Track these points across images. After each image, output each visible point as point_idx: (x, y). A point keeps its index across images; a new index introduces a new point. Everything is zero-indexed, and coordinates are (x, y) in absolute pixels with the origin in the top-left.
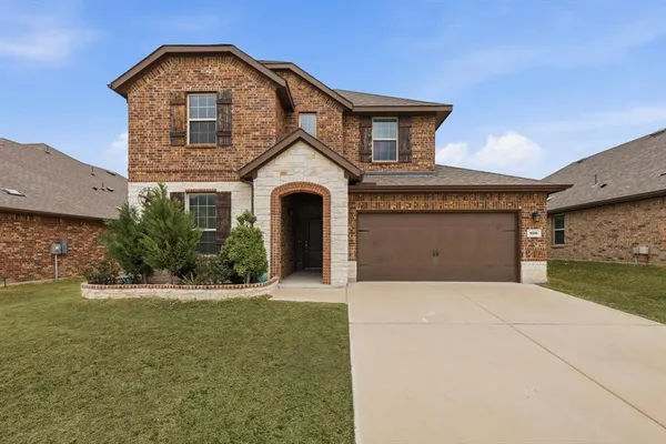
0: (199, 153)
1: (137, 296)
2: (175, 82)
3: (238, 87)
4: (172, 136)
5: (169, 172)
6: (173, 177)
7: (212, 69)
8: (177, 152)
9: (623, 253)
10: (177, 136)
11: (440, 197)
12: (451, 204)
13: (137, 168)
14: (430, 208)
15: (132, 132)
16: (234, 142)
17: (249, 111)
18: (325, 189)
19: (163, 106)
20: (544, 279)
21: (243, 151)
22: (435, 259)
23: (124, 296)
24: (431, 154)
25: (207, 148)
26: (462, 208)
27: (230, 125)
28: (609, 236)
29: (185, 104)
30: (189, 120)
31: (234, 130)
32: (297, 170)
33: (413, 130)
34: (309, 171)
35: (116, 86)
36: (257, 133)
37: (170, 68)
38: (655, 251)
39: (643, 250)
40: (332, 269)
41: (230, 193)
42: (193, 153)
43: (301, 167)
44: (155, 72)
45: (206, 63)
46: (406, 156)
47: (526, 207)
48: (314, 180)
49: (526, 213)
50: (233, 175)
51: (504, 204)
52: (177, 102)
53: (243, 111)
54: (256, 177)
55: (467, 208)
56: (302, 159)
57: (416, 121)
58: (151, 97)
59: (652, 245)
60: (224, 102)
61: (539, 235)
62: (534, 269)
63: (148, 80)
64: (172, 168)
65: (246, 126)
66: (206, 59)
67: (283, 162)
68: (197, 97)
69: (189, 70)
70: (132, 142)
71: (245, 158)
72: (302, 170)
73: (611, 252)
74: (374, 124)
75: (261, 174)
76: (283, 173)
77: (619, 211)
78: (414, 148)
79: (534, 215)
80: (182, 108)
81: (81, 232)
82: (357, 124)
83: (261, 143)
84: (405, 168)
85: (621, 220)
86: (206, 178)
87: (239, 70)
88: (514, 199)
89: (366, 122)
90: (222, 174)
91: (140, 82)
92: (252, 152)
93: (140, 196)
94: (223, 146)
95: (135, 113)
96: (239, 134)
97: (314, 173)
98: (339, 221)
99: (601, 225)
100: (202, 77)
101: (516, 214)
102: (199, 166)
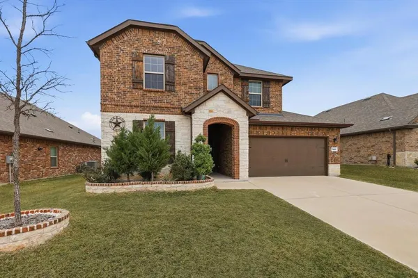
0: (153, 94)
1: (134, 190)
2: (135, 46)
3: (179, 54)
4: (133, 82)
5: (131, 106)
6: (135, 109)
7: (161, 40)
8: (137, 94)
9: (362, 160)
10: (137, 83)
11: (290, 128)
12: (296, 133)
13: (107, 102)
14: (285, 135)
15: (103, 77)
16: (177, 89)
17: (186, 70)
18: (236, 122)
19: (127, 61)
20: (339, 174)
21: (183, 95)
22: (286, 164)
23: (124, 190)
24: (280, 104)
25: (159, 92)
26: (301, 135)
27: (174, 78)
28: (355, 151)
29: (142, 61)
30: (145, 72)
31: (176, 82)
32: (219, 109)
33: (271, 89)
34: (227, 111)
35: (92, 43)
36: (192, 85)
37: (132, 35)
38: (380, 159)
39: (374, 158)
40: (240, 170)
41: (174, 122)
42: (148, 95)
43: (222, 108)
44: (121, 37)
45: (157, 35)
46: (267, 104)
47: (331, 135)
48: (229, 116)
49: (331, 138)
50: (176, 110)
51: (321, 133)
52: (137, 59)
53: (182, 70)
54: (194, 113)
55: (303, 135)
56: (223, 103)
57: (272, 84)
58: (118, 54)
59: (378, 155)
60: (170, 63)
61: (337, 150)
62: (334, 168)
63: (115, 42)
64: (134, 103)
65: (184, 80)
66: (157, 32)
67: (211, 104)
68: (151, 58)
69: (145, 38)
70: (103, 84)
71: (184, 100)
72: (222, 110)
73: (356, 159)
74: (250, 84)
75: (197, 111)
76: (211, 111)
77: (361, 138)
78: (271, 100)
79: (335, 140)
80: (140, 64)
81: (26, 146)
82: (240, 83)
83: (194, 91)
84: (267, 111)
85: (362, 143)
86: (158, 111)
87: (179, 43)
88: (325, 130)
89: (245, 82)
90: (169, 110)
91: (109, 42)
92: (188, 97)
93: (111, 122)
94: (169, 91)
95: (106, 64)
96: (179, 84)
97: (229, 112)
98: (244, 141)
99: (351, 145)
100: (155, 45)
101: (326, 139)
102: (153, 104)
